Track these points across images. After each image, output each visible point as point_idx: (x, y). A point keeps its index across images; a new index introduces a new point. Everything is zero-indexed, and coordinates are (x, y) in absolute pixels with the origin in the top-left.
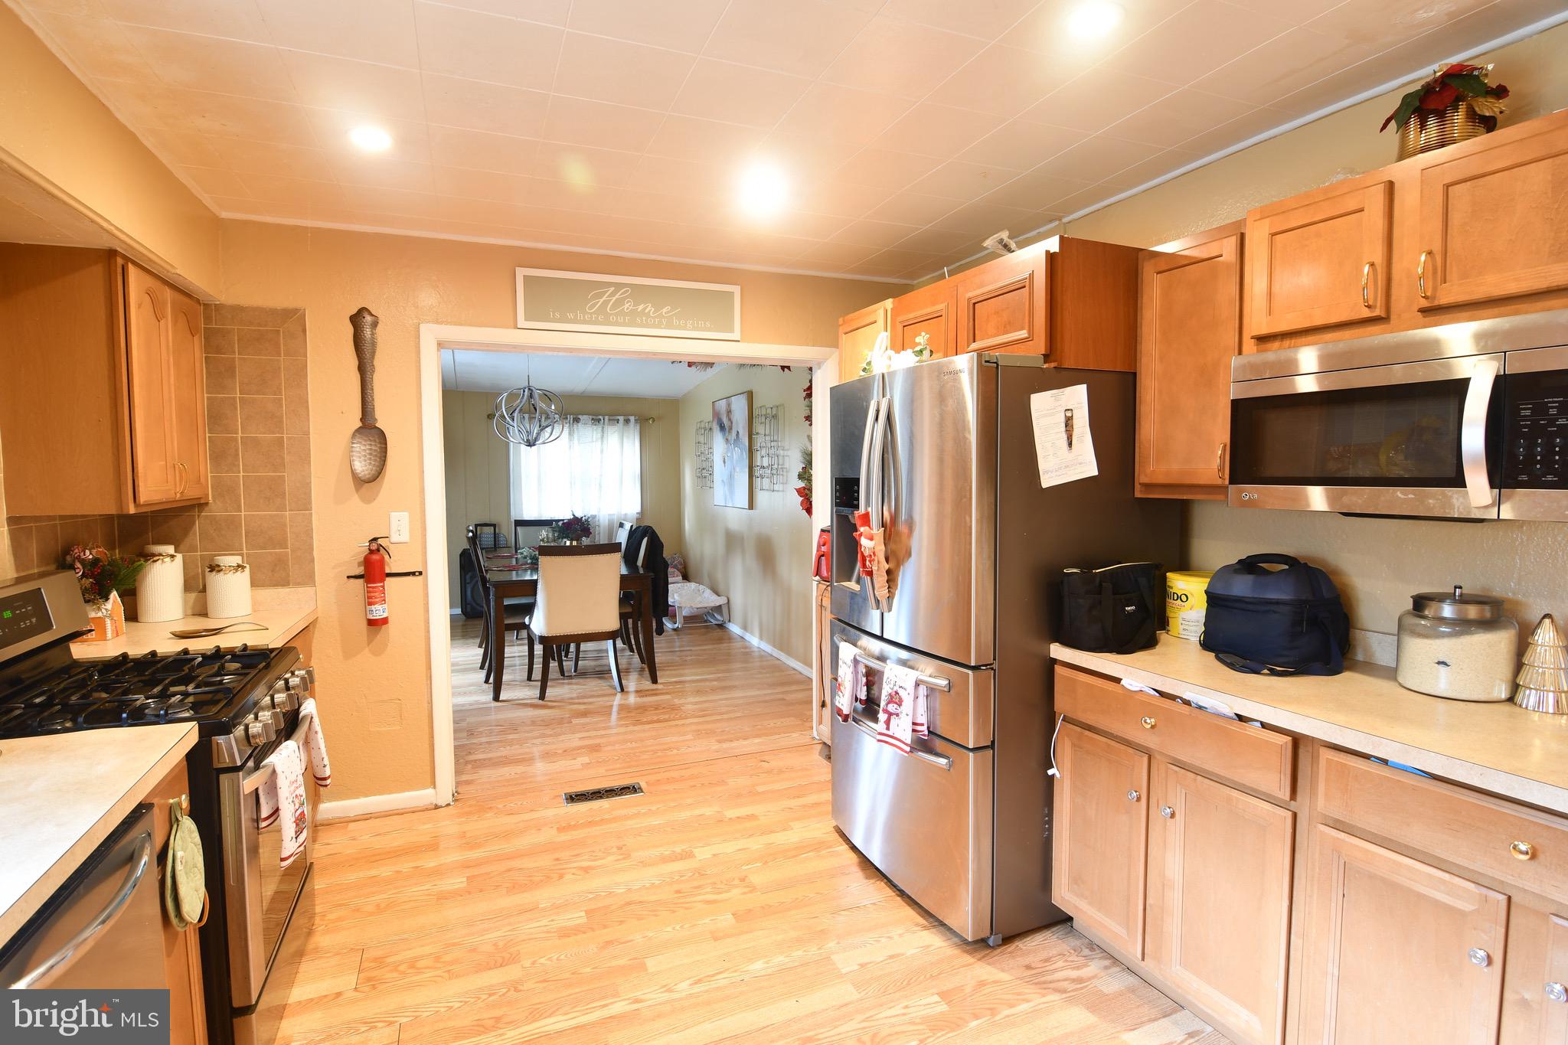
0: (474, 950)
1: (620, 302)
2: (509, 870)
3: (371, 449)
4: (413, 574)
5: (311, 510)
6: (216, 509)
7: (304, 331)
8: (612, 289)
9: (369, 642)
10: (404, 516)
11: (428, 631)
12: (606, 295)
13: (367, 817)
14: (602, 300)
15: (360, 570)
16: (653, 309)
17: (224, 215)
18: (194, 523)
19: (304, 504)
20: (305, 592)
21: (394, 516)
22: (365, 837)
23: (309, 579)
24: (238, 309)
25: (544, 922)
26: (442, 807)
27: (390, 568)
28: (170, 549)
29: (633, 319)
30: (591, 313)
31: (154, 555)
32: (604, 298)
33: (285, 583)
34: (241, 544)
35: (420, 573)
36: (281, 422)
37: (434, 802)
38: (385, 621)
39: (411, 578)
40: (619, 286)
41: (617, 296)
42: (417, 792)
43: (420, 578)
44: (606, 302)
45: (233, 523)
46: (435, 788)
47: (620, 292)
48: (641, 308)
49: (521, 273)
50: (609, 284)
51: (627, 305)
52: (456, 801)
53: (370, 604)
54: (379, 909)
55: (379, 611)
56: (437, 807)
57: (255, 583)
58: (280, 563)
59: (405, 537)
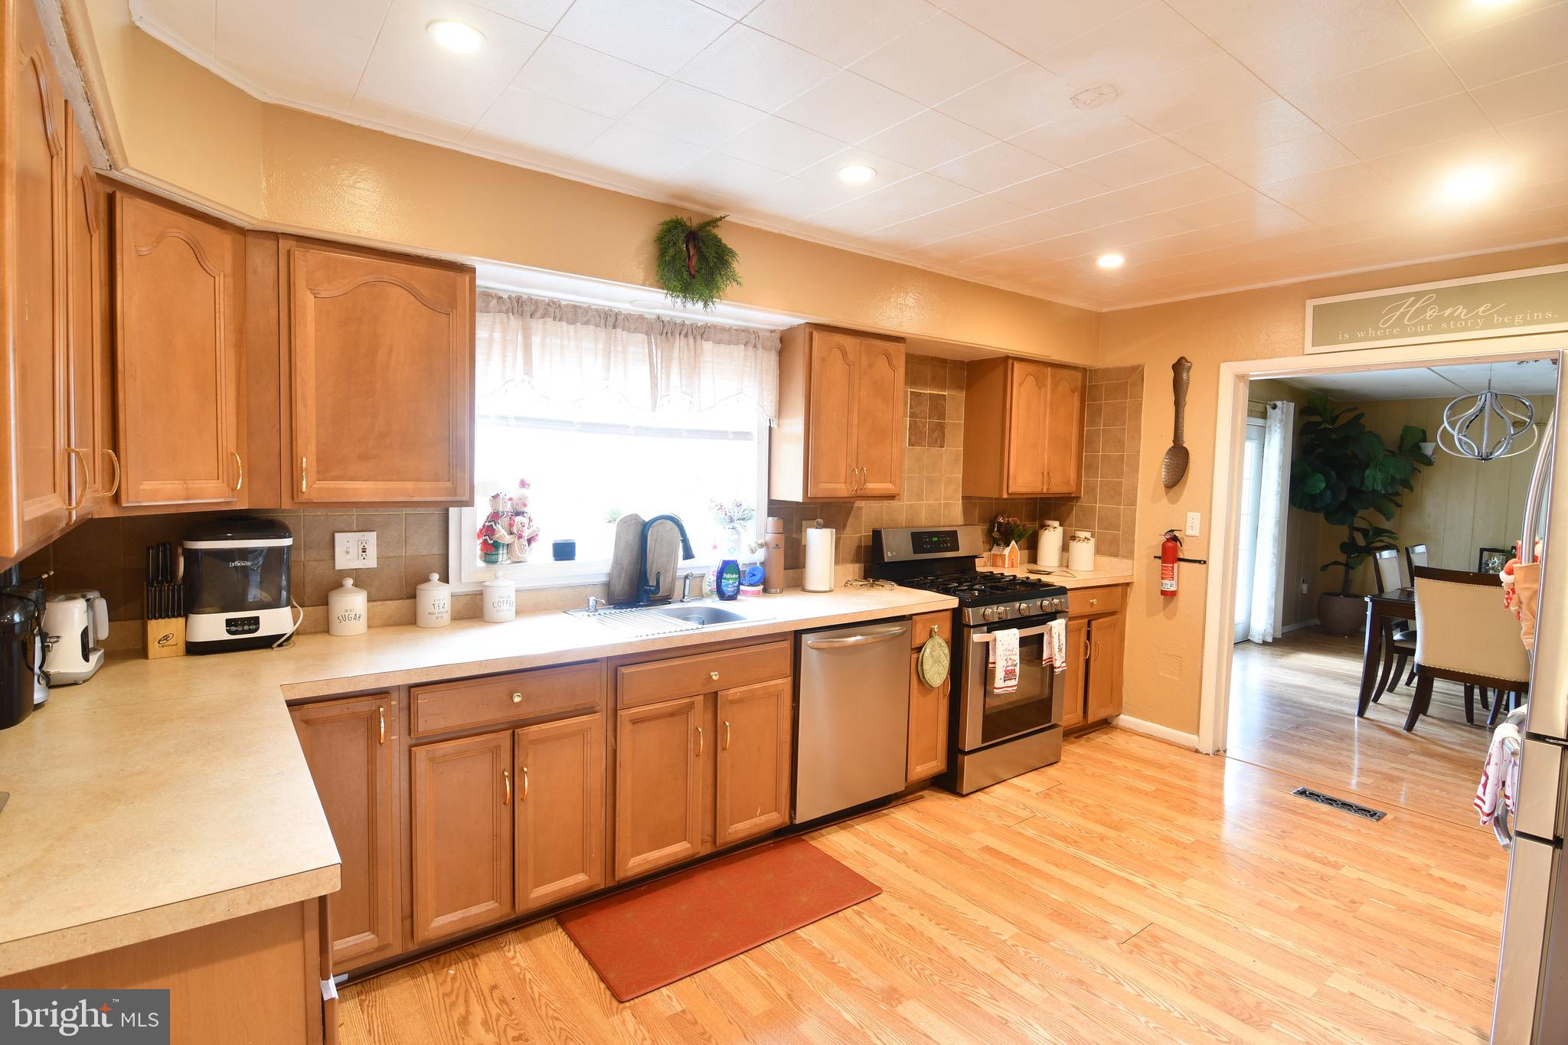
0: (1108, 814)
1: (1422, 310)
2: (1187, 799)
3: (1177, 464)
4: (1199, 562)
5: (1136, 506)
6: (1084, 502)
7: (1143, 380)
8: (1413, 298)
9: (1164, 609)
10: (1197, 515)
11: (1205, 610)
12: (1405, 306)
13: (1149, 737)
14: (1398, 313)
15: (1160, 554)
16: (1465, 311)
17: (1104, 310)
18: (1073, 510)
19: (1132, 502)
20: (1127, 562)
21: (1190, 515)
22: (1134, 745)
23: (1130, 555)
24: (1107, 370)
25: (1164, 829)
26: (1201, 753)
27: (1183, 554)
28: (1056, 524)
29: (1436, 326)
30: (1385, 329)
31: (1046, 526)
32: (1402, 310)
33: (1115, 555)
34: (1095, 525)
35: (1205, 562)
36: (1124, 444)
37: (1197, 747)
38: (1173, 594)
39: (1197, 565)
40: (1419, 295)
41: (1417, 306)
42: (1187, 735)
43: (1204, 566)
44: (1404, 314)
45: (1092, 510)
46: (1198, 736)
47: (1421, 302)
48: (1448, 312)
49: (1310, 304)
50: (1409, 295)
51: (1429, 313)
52: (1214, 754)
53: (1163, 578)
54: (1093, 775)
55: (1169, 585)
56: (1197, 751)
57: (1098, 551)
58: (1114, 541)
59: (1196, 532)
